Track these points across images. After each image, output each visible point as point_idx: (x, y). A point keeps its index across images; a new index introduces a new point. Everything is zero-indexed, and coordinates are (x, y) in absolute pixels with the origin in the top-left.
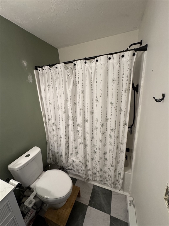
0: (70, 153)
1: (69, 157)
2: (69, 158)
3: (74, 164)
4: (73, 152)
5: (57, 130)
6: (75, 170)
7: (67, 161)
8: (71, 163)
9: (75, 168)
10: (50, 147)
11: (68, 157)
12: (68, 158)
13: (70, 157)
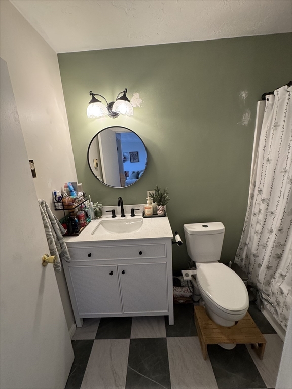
0: (280, 271)
1: (274, 278)
2: (273, 280)
3: (281, 299)
4: (288, 274)
5: (268, 214)
6: (279, 313)
7: (268, 283)
8: (276, 292)
9: (281, 309)
10: (248, 240)
11: (273, 276)
12: (271, 278)
13: (277, 279)
